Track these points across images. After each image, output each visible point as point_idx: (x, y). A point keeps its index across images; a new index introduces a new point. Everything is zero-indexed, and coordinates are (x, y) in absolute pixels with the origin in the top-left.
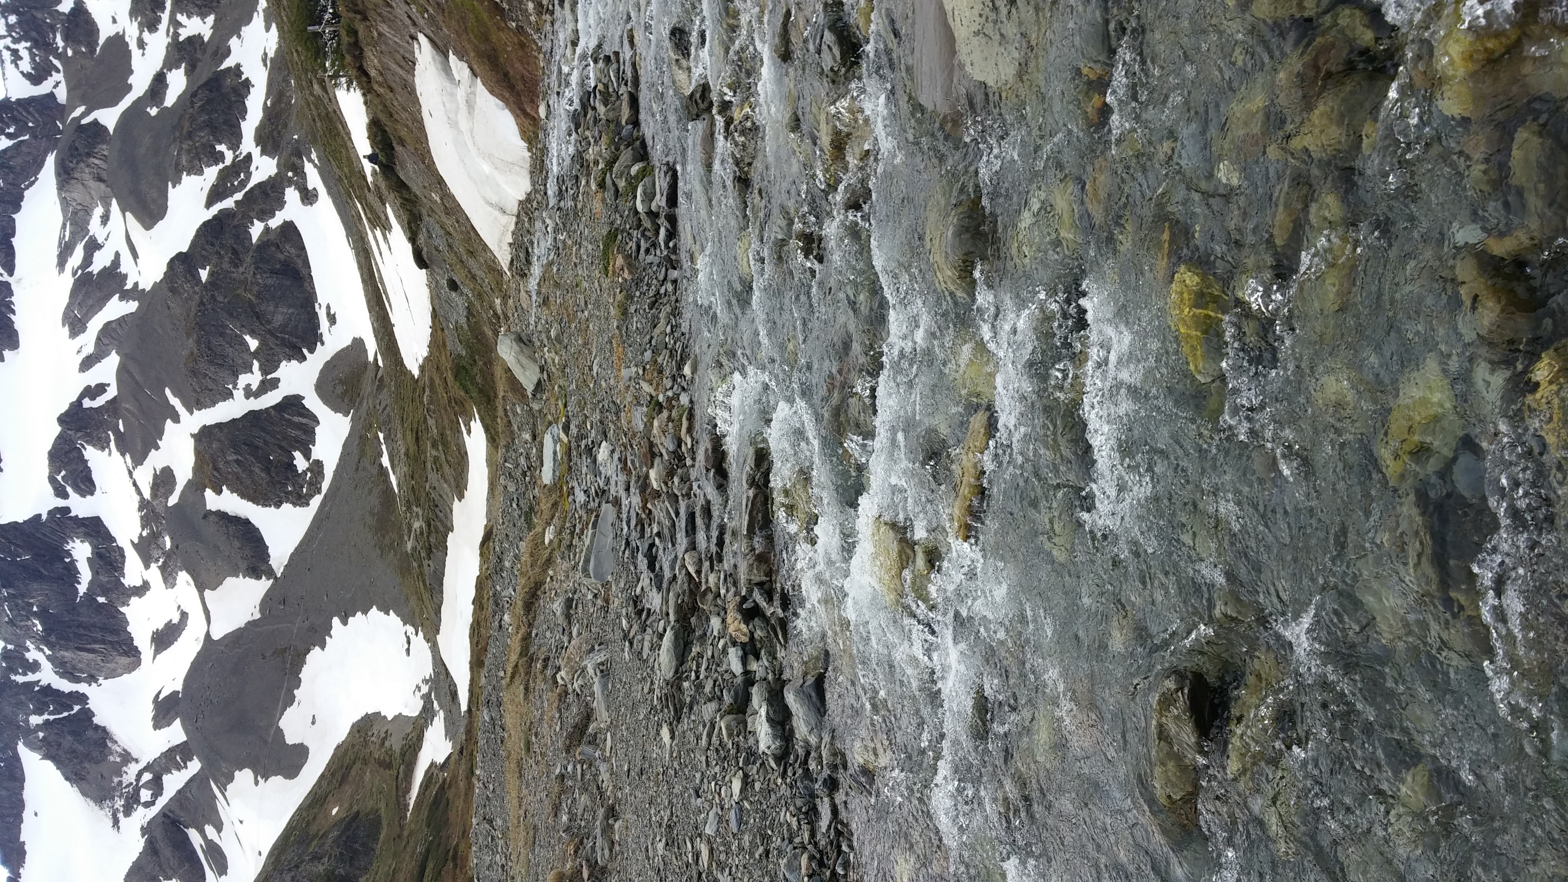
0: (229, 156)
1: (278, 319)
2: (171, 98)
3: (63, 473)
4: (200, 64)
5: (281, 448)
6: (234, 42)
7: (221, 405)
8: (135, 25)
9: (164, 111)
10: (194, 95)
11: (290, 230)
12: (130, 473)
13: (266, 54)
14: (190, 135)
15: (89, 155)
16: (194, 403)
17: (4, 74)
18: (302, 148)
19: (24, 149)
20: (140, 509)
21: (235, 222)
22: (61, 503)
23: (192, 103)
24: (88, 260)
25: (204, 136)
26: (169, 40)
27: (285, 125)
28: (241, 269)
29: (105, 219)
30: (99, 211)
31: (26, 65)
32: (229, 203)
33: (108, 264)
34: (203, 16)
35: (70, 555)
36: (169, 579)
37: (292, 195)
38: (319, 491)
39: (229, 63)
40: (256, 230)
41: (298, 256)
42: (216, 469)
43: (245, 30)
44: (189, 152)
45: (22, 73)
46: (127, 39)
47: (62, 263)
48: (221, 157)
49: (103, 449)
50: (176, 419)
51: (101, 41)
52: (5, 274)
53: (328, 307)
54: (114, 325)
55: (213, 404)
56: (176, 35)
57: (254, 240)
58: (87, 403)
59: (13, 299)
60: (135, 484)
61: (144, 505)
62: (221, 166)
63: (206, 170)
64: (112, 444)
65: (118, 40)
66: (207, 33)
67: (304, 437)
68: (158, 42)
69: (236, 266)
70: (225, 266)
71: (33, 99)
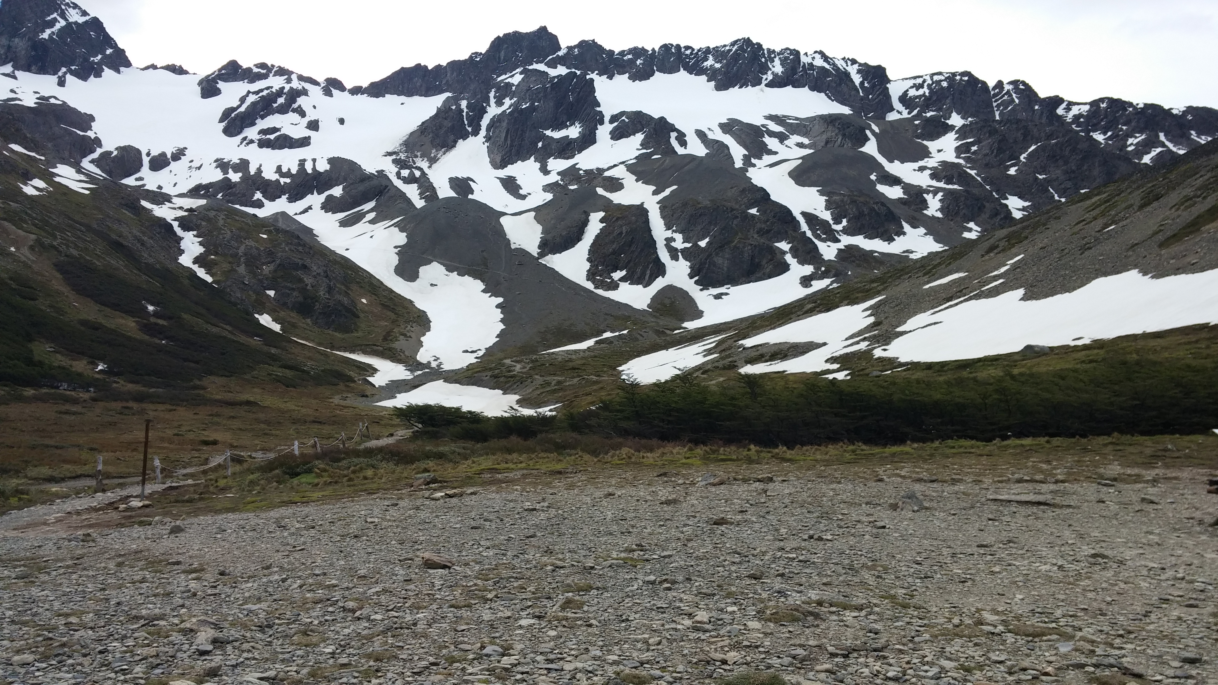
0: (839, 227)
1: (719, 260)
2: (881, 188)
3: (627, 120)
4: (906, 207)
5: (629, 262)
6: (922, 230)
7: (662, 222)
8: (936, 165)
9: (873, 184)
10: (883, 204)
11: (784, 268)
12: (623, 163)
13: (912, 252)
14: (853, 202)
15: (844, 135)
16: (664, 206)
17: (907, 79)
18: (841, 277)
19: (853, 93)
20: (598, 169)
21: (790, 232)
22: (607, 119)
23: (877, 203)
24: (772, 134)
25: (853, 210)
26: (925, 187)
27: (859, 266)
28: (756, 236)
29: (800, 145)
30: (806, 141)
31: (912, 93)
32: (804, 227)
33: (769, 147)
34: (941, 210)
35: (571, 125)
36: (547, 188)
37: (808, 270)
38: (595, 288)
39: (907, 227)
40: (784, 246)
41: (764, 274)
42: (618, 219)
43: (930, 239)
44: (842, 201)
45: (907, 90)
46: (926, 160)
47: (771, 118)
48: (838, 221)
49: (641, 145)
50: (655, 193)
51: (925, 142)
52: (766, 82)
53: (727, 294)
54: (726, 151)
55: (663, 217)
56: (928, 192)
57: (776, 244)
58: (673, 135)
59: (750, 87)
60: (615, 166)
61: (600, 171)
62: (831, 222)
63: (829, 212)
64: (644, 151)
65: (925, 153)
66: (929, 212)
67: (636, 277)
68: (923, 180)
69: (758, 232)
70: (758, 225)
71: (888, 97)
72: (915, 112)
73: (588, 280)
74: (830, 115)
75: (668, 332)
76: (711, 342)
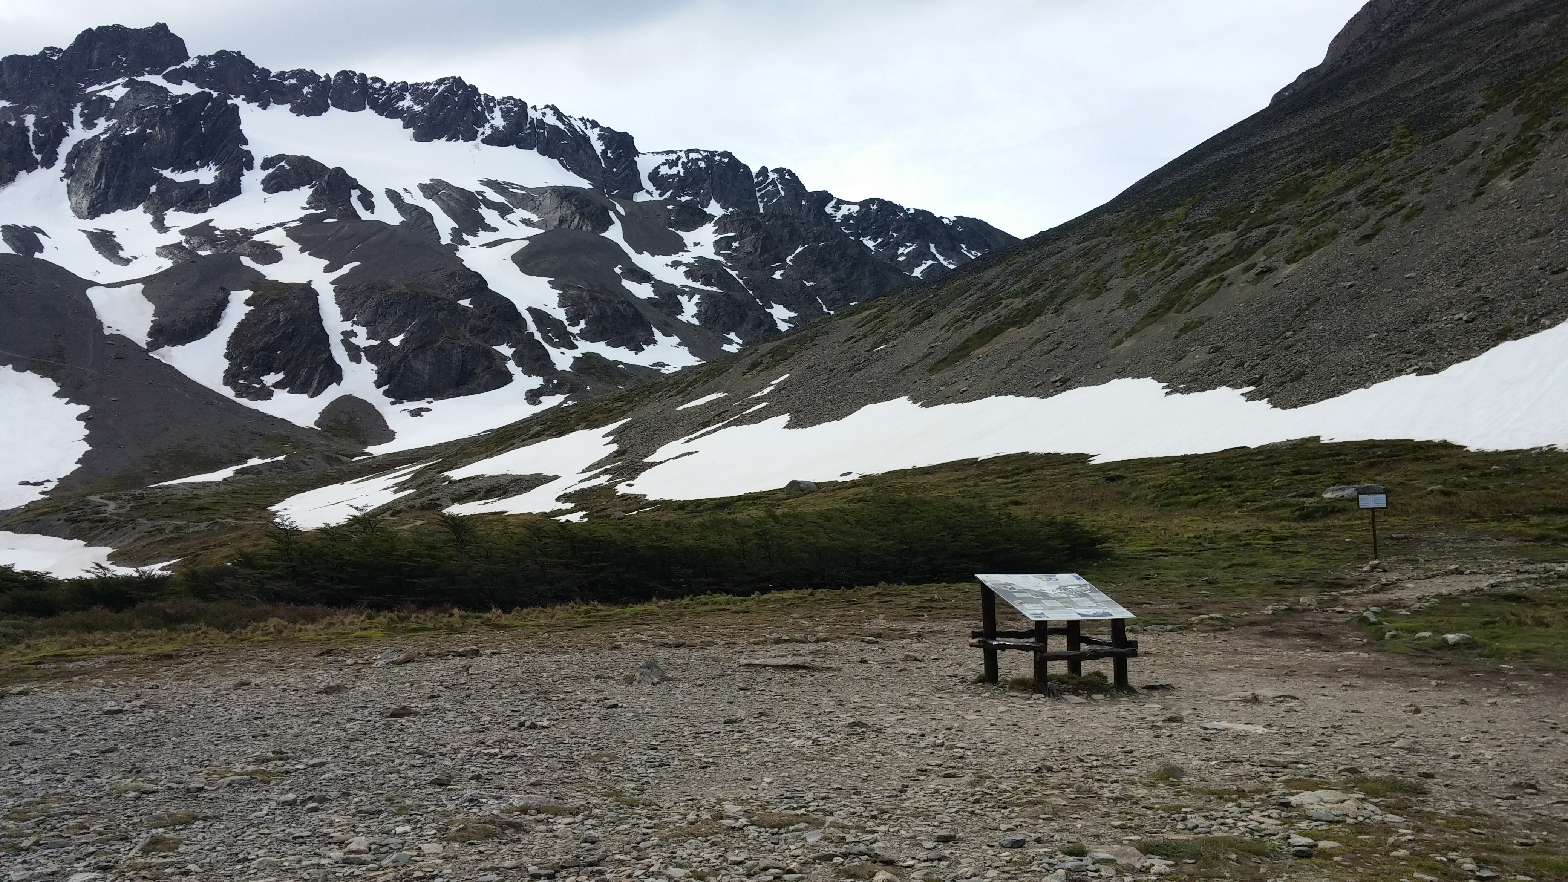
0: (575, 330)
1: (418, 365)
2: (628, 284)
3: (287, 167)
4: (658, 310)
5: (288, 362)
6: (675, 340)
7: (337, 310)
8: (692, 261)
9: (618, 279)
10: (630, 304)
11: (506, 378)
12: (280, 225)
13: (664, 365)
14: (594, 299)
15: (582, 215)
16: (341, 287)
17: (658, 153)
18: (578, 393)
19: (593, 163)
20: (244, 231)
21: (514, 332)
22: (258, 162)
23: (622, 302)
24: (491, 205)
25: (593, 310)
26: (679, 287)
27: (600, 380)
28: (468, 335)
29: (527, 222)
30: (534, 218)
31: (665, 170)
32: (532, 327)
33: (486, 221)
34: (697, 315)
35: (202, 166)
36: (165, 251)
37: (536, 382)
38: (237, 396)
39: (658, 335)
40: (505, 350)
41: (479, 385)
42: (272, 301)
43: (685, 350)
44: (580, 297)
45: (659, 167)
46: (681, 253)
47: (488, 183)
48: (575, 323)
49: (309, 202)
50: (328, 269)
51: (679, 232)
52: (483, 137)
53: (428, 410)
54: (429, 222)
55: (339, 303)
56: (683, 293)
57: (496, 347)
58: (355, 193)
59: (461, 141)
60: (269, 228)
61: (247, 234)
62: (566, 323)
63: (563, 310)
64: (313, 211)
65: (680, 246)
66: (685, 318)
67: (298, 383)
68: (677, 278)
69: (471, 331)
70: (472, 322)
71: (637, 173)
72: (668, 194)
73: (225, 384)
74: (565, 188)
75: (345, 459)
76: (405, 473)
